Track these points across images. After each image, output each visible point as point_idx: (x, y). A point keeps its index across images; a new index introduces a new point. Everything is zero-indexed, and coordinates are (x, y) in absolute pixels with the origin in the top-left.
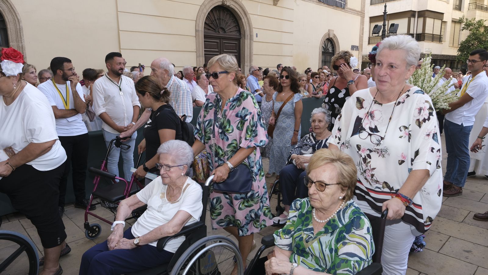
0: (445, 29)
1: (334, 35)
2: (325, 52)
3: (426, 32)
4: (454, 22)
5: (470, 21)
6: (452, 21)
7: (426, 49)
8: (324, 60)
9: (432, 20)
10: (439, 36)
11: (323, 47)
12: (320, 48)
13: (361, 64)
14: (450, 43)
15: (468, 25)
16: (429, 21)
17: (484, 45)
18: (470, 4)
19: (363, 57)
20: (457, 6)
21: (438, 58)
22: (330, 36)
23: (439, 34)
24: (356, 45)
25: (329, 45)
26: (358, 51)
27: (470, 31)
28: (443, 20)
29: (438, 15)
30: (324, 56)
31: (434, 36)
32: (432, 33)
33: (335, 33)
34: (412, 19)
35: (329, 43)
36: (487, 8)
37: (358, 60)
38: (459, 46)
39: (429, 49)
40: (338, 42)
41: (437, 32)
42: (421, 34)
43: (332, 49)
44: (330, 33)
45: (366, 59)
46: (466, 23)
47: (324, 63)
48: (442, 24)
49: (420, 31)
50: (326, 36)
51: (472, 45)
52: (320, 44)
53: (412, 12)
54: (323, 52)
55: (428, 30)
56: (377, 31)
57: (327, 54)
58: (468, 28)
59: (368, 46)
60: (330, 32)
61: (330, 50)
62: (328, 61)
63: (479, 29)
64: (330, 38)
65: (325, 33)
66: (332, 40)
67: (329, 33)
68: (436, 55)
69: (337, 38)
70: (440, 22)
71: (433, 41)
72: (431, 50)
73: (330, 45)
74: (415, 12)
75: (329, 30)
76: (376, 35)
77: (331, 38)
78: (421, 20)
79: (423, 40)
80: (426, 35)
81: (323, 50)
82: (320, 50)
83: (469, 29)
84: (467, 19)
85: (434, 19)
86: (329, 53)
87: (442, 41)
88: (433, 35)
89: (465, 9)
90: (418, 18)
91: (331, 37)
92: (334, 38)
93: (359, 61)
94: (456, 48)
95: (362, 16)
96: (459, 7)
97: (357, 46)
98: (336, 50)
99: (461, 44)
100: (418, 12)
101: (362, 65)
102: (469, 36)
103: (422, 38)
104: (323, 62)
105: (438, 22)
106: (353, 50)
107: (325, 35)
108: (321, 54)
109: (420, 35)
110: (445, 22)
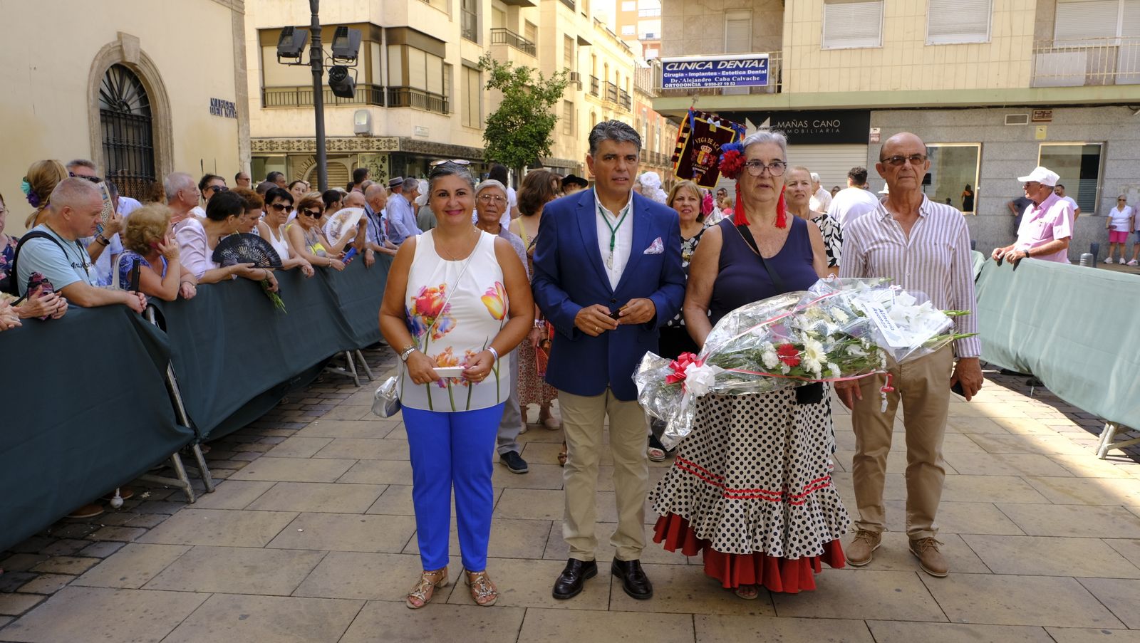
0: (451, 82)
1: (142, 53)
2: (112, 112)
3: (412, 84)
4: (467, 66)
5: (503, 68)
6: (463, 65)
7: (416, 127)
8: (111, 141)
9: (422, 55)
10: (441, 99)
11: (101, 92)
12: (91, 97)
13: (250, 160)
14: (463, 119)
15: (500, 78)
16: (415, 57)
17: (536, 126)
18: (494, 31)
19: (251, 142)
20: (468, 31)
21: (443, 152)
22: (126, 55)
23: (440, 93)
24: (226, 100)
25: (128, 90)
26: (235, 120)
27: (503, 91)
28: (445, 60)
29: (435, 45)
30: (111, 127)
31: (431, 96)
32: (424, 88)
33: (144, 48)
34: (374, 47)
35: (127, 83)
36: (526, 44)
37: (239, 148)
38: (486, 126)
39: (422, 128)
40: (160, 81)
41: (435, 88)
42: (399, 88)
43: (141, 104)
44: (124, 47)
45: (261, 149)
46: (495, 71)
47: (112, 152)
48: (445, 71)
49: (397, 81)
50: (109, 54)
51: (513, 125)
52: (89, 82)
53: (372, 29)
54: (104, 113)
55: (416, 82)
56: (293, 46)
57: (122, 121)
58: (499, 84)
59: (262, 112)
60: (124, 41)
61: (135, 107)
62: (131, 144)
63: (520, 88)
64: (128, 63)
65: (105, 43)
66: (138, 71)
67: (121, 46)
68: (439, 145)
69: (153, 65)
70: (438, 61)
71: (428, 109)
72: (426, 130)
73: (132, 89)
74: (379, 28)
75: (120, 35)
76: (293, 60)
77: (133, 65)
78: (396, 51)
79: (408, 105)
80: (411, 91)
81: (106, 106)
82: (91, 104)
83: (502, 86)
84: (495, 63)
85: (426, 52)
86: (132, 116)
87: (447, 113)
88: (428, 93)
89: (484, 40)
90: (388, 45)
91: (131, 58)
92: (143, 67)
93: (242, 151)
94: (476, 132)
95: (234, 8)
96: (472, 34)
97: (231, 103)
98: (156, 109)
99: (490, 122)
100: (388, 29)
101: (251, 163)
102: (504, 104)
103: (403, 98)
104: (111, 147)
105: (435, 63)
106: (219, 113)
107: (105, 52)
108: (99, 117)
109: (397, 91)
110: (449, 65)
